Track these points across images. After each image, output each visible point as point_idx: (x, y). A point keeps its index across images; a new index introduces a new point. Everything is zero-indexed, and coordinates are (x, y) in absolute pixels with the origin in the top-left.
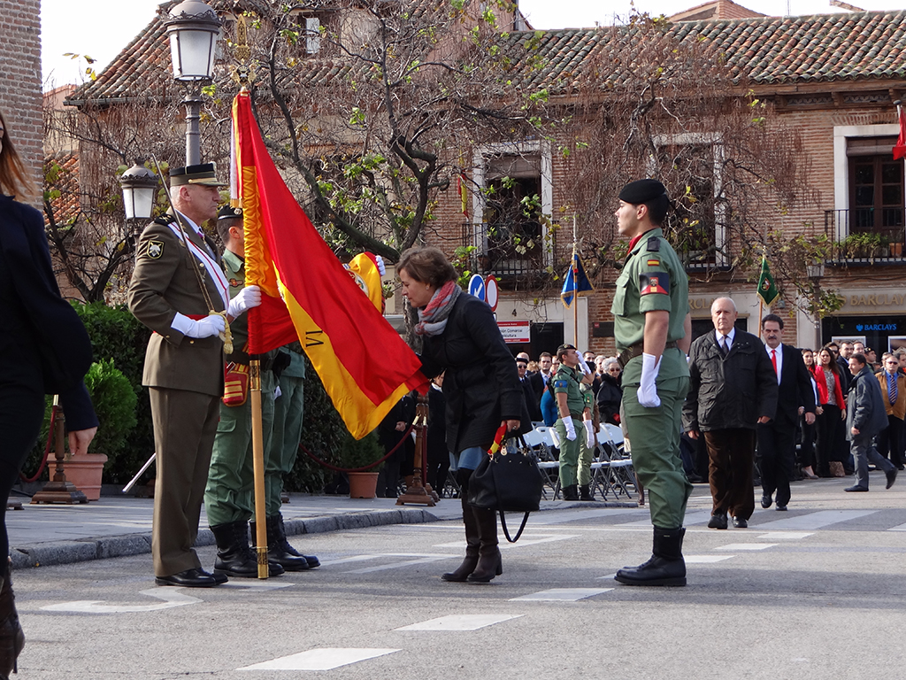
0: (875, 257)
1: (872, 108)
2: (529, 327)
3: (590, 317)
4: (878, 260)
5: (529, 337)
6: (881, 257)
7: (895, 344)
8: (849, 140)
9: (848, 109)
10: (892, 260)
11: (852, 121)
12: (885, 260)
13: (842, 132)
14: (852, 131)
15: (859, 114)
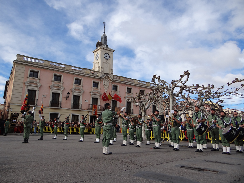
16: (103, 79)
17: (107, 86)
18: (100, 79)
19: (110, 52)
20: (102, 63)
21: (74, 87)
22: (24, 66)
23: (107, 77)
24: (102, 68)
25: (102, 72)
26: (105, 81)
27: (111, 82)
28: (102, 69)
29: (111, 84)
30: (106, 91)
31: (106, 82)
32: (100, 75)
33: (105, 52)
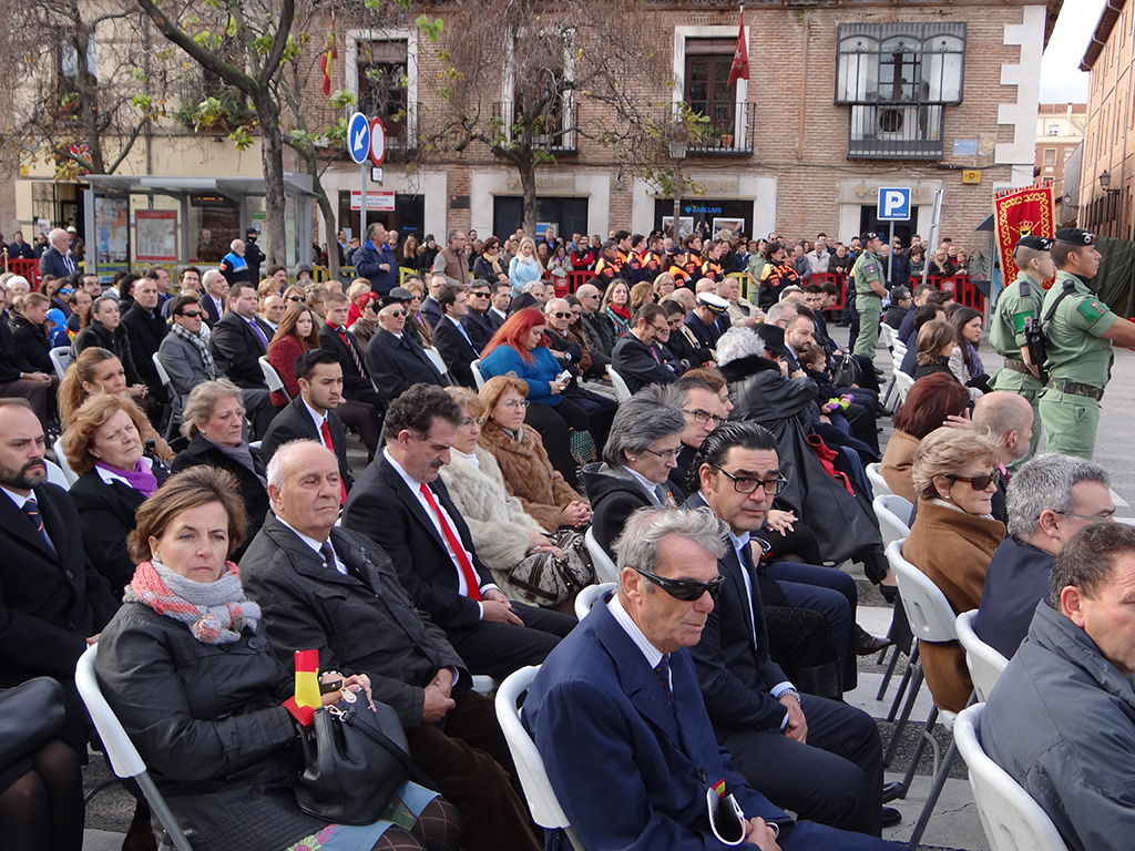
0: (708, 147)
1: (711, 10)
2: (393, 197)
3: (448, 190)
4: (711, 149)
5: (393, 205)
6: (714, 147)
7: (719, 225)
8: (687, 39)
9: (689, 10)
10: (723, 149)
11: (692, 22)
12: (717, 150)
13: (683, 31)
14: (692, 31)
15: (698, 16)
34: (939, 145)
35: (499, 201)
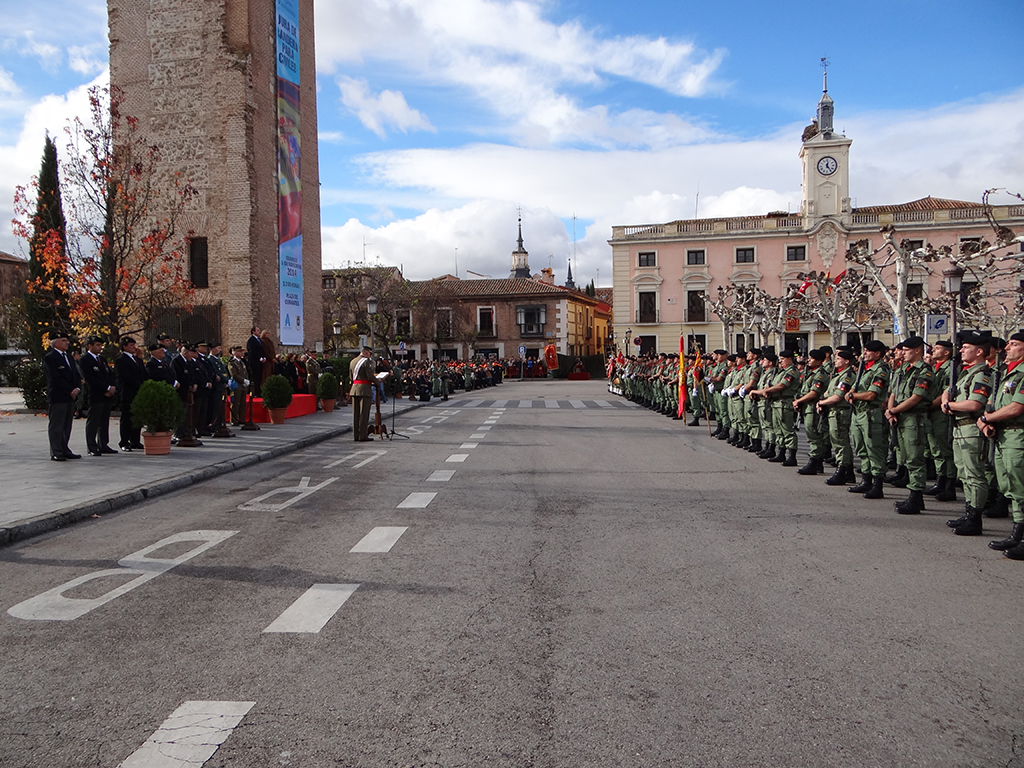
1: (486, 302)
3: (421, 349)
4: (487, 336)
9: (480, 302)
10: (490, 336)
14: (481, 307)
15: (483, 303)
16: (816, 233)
17: (832, 251)
18: (807, 236)
19: (837, 149)
20: (814, 189)
21: (735, 269)
22: (627, 248)
23: (828, 227)
24: (811, 203)
25: (814, 214)
26: (822, 238)
27: (843, 236)
28: (813, 208)
29: (844, 242)
30: (827, 264)
31: (826, 241)
32: (806, 225)
33: (822, 156)
34: (542, 333)
35: (434, 351)
